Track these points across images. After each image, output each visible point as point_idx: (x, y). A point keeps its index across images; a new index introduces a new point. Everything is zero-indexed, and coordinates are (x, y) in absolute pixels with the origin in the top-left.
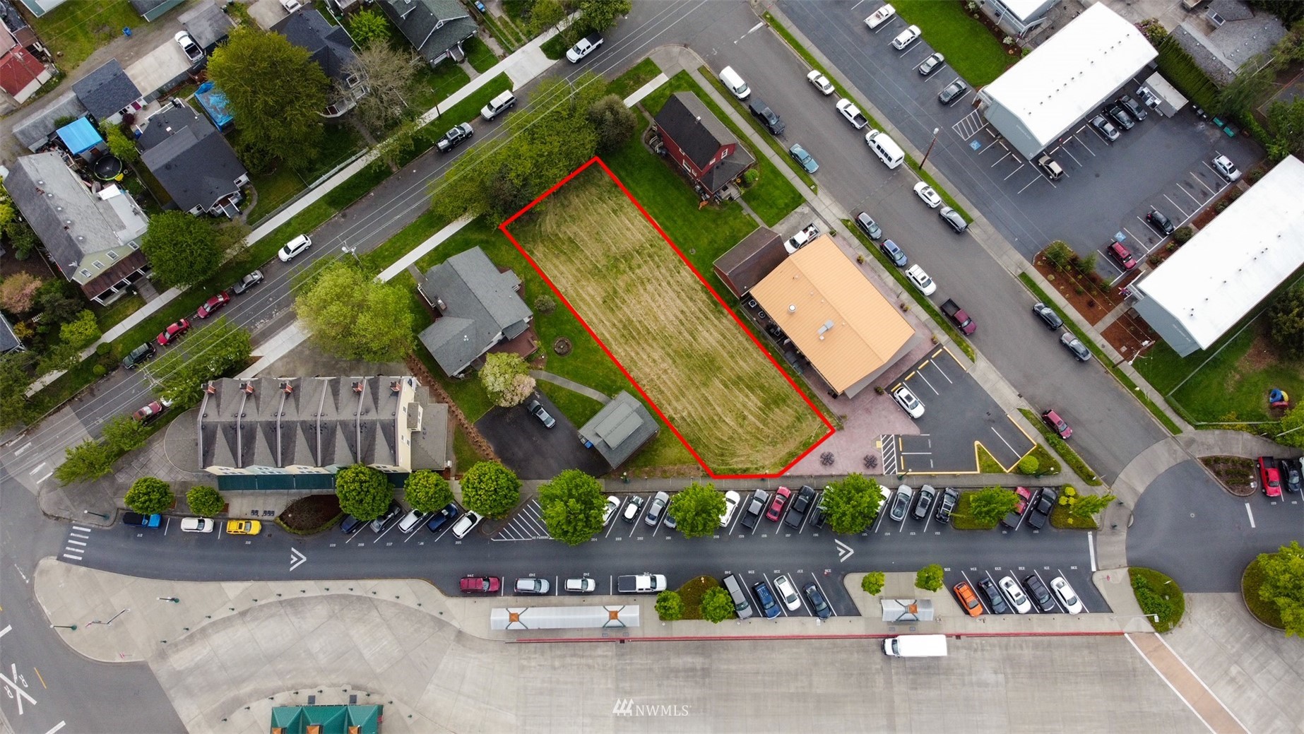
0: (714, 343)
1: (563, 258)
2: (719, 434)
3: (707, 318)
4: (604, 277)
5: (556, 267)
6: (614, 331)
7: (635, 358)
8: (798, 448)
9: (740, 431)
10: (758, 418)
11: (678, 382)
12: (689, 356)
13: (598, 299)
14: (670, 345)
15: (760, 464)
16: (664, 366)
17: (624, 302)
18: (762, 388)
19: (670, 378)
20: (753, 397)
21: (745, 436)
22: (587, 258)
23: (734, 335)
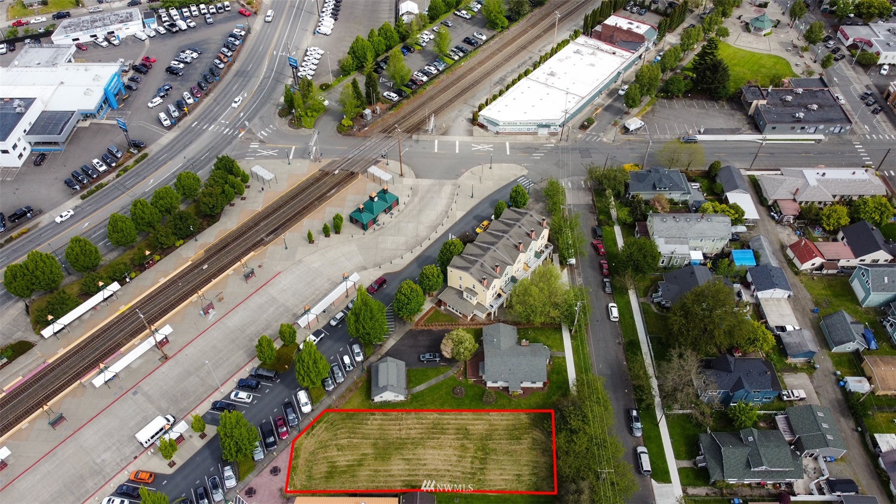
0: (392, 467)
1: (511, 427)
2: (343, 431)
3: (409, 475)
4: (481, 439)
5: (508, 420)
6: (445, 422)
7: (420, 421)
8: (297, 463)
9: (334, 442)
10: (332, 457)
11: (388, 432)
12: (396, 449)
13: (471, 427)
14: (412, 443)
15: (309, 437)
16: (403, 432)
17: (458, 439)
18: (344, 472)
19: (394, 430)
20: (345, 463)
21: (329, 443)
22: (500, 439)
23: (386, 482)
